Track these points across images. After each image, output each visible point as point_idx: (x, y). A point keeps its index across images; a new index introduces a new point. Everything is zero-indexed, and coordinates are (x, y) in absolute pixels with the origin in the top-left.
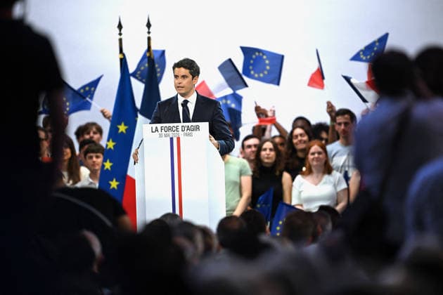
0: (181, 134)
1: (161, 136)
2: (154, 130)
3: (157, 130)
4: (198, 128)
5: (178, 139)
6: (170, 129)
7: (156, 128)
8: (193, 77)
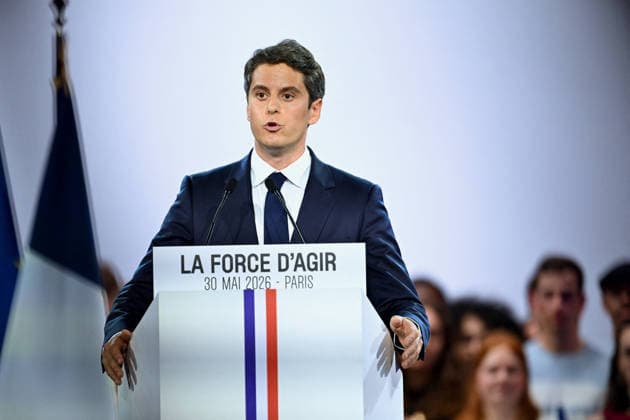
0: (276, 280)
1: (210, 284)
2: (188, 267)
3: (198, 265)
4: (330, 262)
5: (271, 295)
6: (240, 263)
7: (197, 258)
8: (313, 98)
